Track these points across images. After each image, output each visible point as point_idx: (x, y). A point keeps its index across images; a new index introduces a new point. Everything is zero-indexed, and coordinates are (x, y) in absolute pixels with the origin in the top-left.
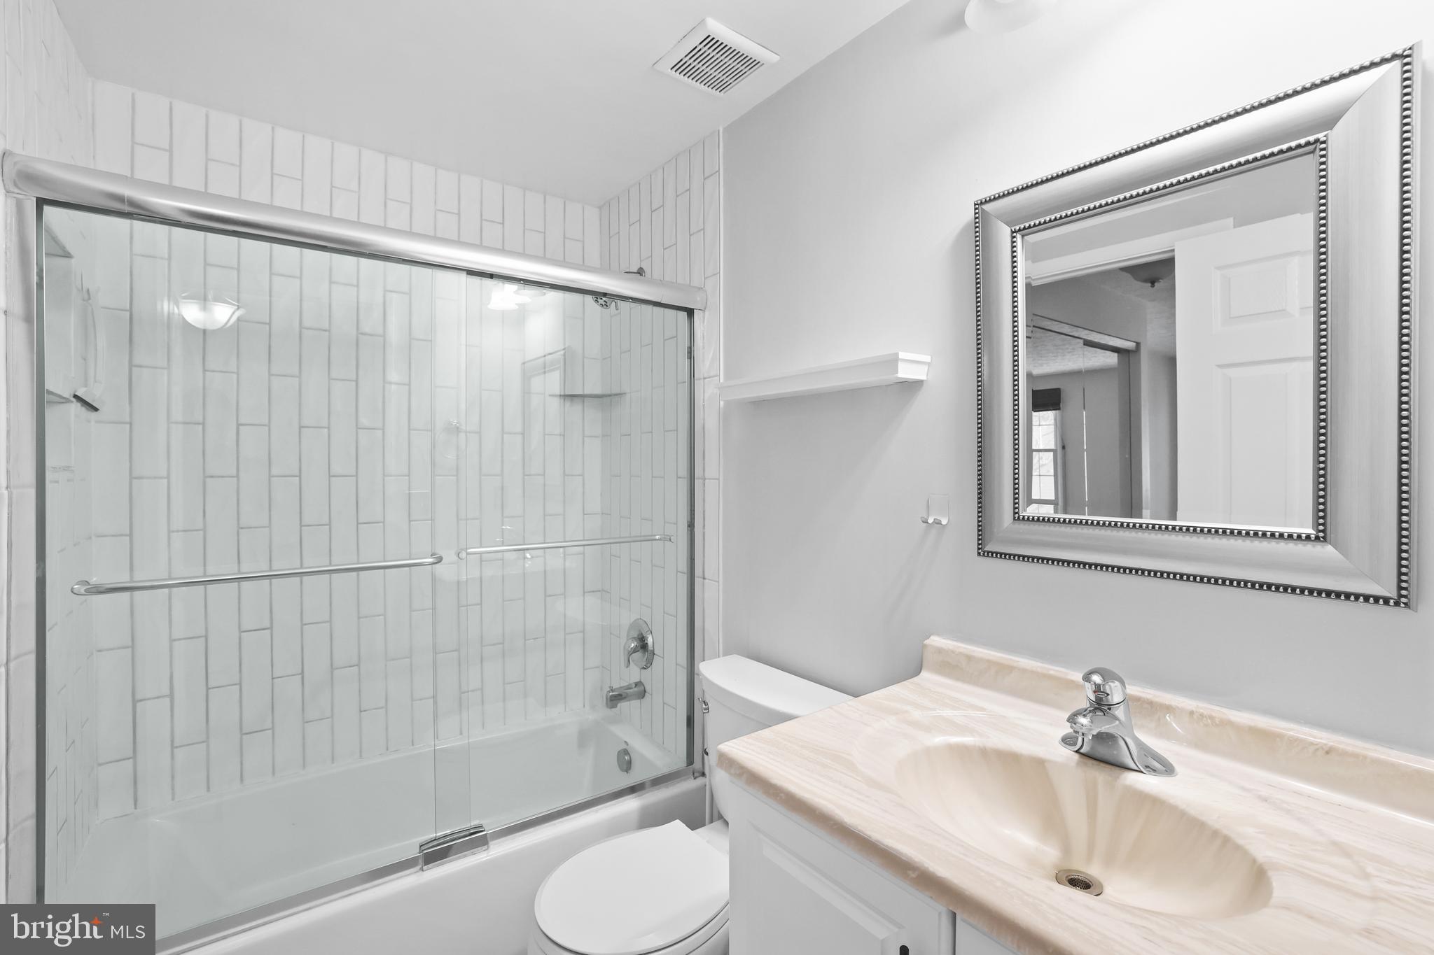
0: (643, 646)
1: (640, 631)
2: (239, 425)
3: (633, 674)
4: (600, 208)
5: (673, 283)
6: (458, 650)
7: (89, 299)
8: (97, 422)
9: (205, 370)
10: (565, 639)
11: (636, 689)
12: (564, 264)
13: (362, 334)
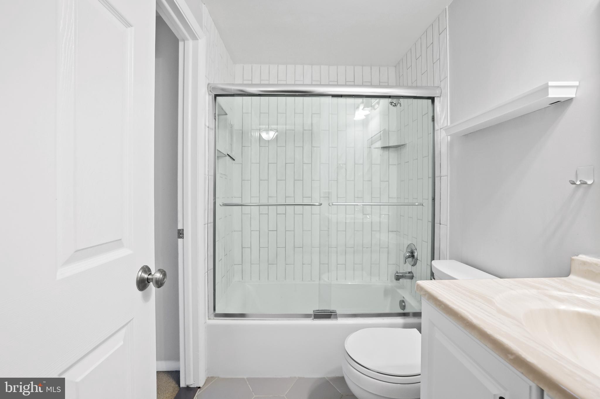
0: (413, 256)
1: (411, 248)
2: (268, 163)
3: (407, 268)
4: (396, 67)
5: (426, 86)
6: (337, 248)
7: (232, 127)
8: (235, 164)
9: (260, 146)
10: (380, 250)
11: (409, 274)
12: (372, 86)
13: (304, 130)
